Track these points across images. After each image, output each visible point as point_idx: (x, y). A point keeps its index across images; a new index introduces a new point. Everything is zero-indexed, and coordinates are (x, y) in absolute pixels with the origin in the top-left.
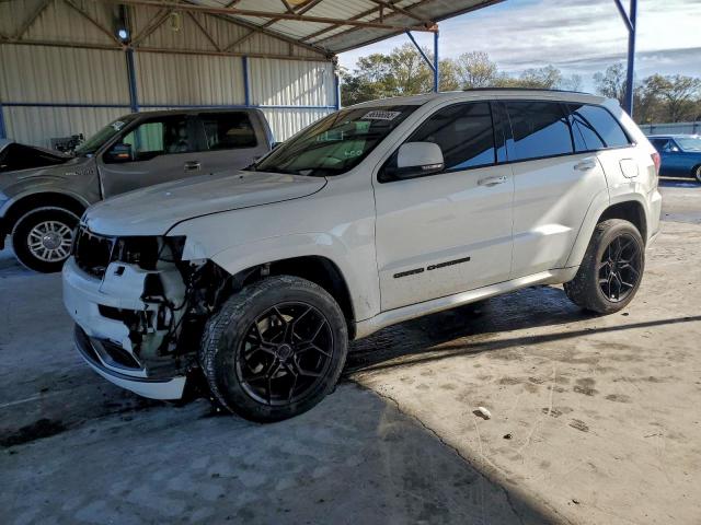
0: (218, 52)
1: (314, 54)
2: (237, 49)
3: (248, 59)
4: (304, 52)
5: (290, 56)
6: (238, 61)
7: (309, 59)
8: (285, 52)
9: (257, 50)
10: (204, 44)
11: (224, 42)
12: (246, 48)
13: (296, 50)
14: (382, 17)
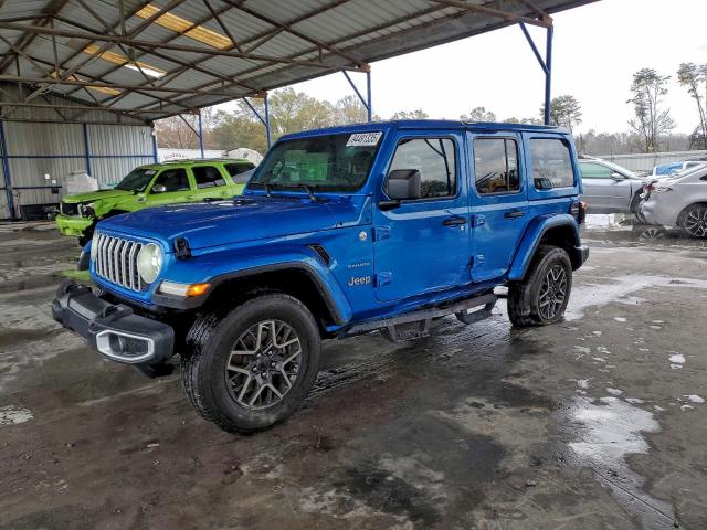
0: (66, 121)
1: (136, 121)
2: (79, 119)
3: (88, 126)
4: (130, 120)
5: (119, 123)
6: (80, 127)
7: (132, 125)
8: (115, 120)
9: (94, 120)
10: (55, 116)
11: (69, 115)
12: (86, 119)
13: (123, 119)
14: (161, 107)
